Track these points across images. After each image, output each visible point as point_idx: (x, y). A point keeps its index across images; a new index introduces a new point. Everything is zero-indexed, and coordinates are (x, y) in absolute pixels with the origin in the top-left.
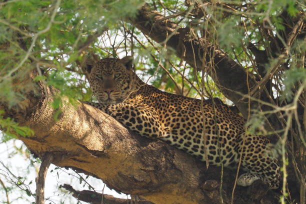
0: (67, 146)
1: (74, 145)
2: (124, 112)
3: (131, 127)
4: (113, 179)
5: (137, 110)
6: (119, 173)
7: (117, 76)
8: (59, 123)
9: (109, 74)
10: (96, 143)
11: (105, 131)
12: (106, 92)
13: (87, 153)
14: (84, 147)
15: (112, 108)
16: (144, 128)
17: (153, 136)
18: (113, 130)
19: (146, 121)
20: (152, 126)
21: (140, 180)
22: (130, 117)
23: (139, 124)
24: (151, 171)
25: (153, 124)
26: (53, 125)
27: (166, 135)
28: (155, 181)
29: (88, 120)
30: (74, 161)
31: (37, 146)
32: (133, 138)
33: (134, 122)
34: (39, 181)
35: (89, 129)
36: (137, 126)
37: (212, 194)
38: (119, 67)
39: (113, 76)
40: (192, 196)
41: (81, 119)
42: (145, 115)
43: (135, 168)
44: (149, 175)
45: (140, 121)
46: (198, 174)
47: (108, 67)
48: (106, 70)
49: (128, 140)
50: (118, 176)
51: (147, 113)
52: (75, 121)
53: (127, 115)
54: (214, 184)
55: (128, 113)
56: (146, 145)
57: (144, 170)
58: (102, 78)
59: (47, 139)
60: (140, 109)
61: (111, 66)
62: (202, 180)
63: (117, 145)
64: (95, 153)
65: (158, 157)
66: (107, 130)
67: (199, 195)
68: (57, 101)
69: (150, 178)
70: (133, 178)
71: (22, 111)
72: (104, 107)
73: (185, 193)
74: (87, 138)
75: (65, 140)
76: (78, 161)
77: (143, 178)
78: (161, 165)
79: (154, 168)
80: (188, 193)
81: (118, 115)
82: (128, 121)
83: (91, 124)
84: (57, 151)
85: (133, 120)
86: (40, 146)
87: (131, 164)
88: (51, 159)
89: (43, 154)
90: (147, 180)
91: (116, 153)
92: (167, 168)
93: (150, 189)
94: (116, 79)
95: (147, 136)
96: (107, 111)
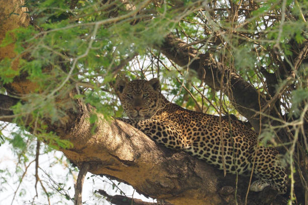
0: (101, 157)
1: (108, 156)
2: (151, 127)
3: (157, 140)
4: (142, 185)
5: (162, 126)
6: (147, 181)
7: (145, 95)
8: (94, 136)
9: (139, 93)
10: (127, 154)
11: (135, 144)
12: (135, 109)
13: (120, 162)
14: (116, 157)
15: (141, 123)
16: (169, 141)
17: (177, 147)
18: (142, 143)
19: (171, 135)
20: (176, 139)
21: (166, 186)
22: (157, 131)
23: (164, 138)
24: (175, 178)
25: (177, 137)
26: (90, 138)
27: (188, 147)
28: (178, 187)
29: (120, 133)
30: (108, 170)
31: (75, 157)
32: (159, 150)
33: (160, 136)
34: (77, 186)
35: (121, 142)
36: (163, 139)
37: (228, 199)
38: (147, 88)
39: (142, 96)
40: (211, 201)
41: (114, 133)
42: (170, 129)
43: (161, 176)
44: (173, 182)
45: (165, 135)
46: (216, 181)
47: (138, 87)
48: (136, 90)
49: (155, 151)
50: (146, 183)
51: (172, 127)
52: (108, 135)
53: (154, 129)
54: (230, 190)
55: (155, 128)
56: (171, 156)
57: (169, 178)
58: (132, 97)
59: (85, 150)
60: (165, 124)
61: (140, 87)
62: (219, 186)
63: (146, 156)
64: (126, 162)
65: (181, 166)
66: (137, 142)
67: (216, 199)
68: (93, 117)
69: (174, 184)
70: (159, 184)
71: (63, 126)
72: (134, 122)
73: (205, 197)
74: (119, 150)
75: (100, 151)
76: (112, 169)
77: (168, 184)
78: (184, 173)
79: (178, 176)
80: (207, 197)
81: (146, 129)
82: (155, 134)
83: (123, 137)
84: (93, 161)
85: (159, 134)
86: (78, 156)
87: (157, 172)
88: (88, 168)
89: (81, 164)
90: (171, 186)
91: (144, 162)
92: (188, 176)
93: (174, 194)
94: (145, 98)
95: (171, 148)
96: (136, 126)
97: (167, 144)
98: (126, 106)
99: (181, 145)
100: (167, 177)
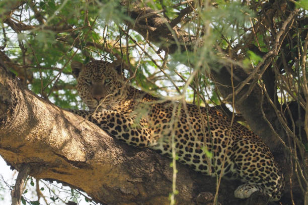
0: (44, 157)
1: (52, 155)
2: (109, 119)
3: (116, 136)
4: (98, 192)
5: (123, 118)
6: (104, 186)
7: (107, 81)
8: (34, 131)
9: (99, 79)
10: (76, 152)
11: (87, 140)
12: (95, 98)
13: (67, 163)
14: (64, 157)
15: (97, 115)
16: (131, 137)
17: (141, 145)
18: (96, 139)
19: (133, 130)
20: (140, 135)
21: (127, 193)
22: (116, 124)
23: (125, 133)
24: (140, 183)
25: (140, 132)
26: (28, 134)
27: (155, 143)
28: (144, 194)
29: (67, 127)
30: (54, 173)
31: (13, 157)
32: (119, 148)
33: (120, 131)
34: (15, 194)
35: (68, 138)
36: (123, 135)
38: (109, 71)
39: (104, 82)
41: (59, 128)
42: (132, 123)
43: (121, 180)
44: (137, 188)
45: (126, 129)
46: (191, 185)
48: (96, 74)
49: (113, 150)
50: (103, 188)
52: (52, 129)
53: (113, 123)
54: (208, 196)
55: (114, 121)
56: (133, 155)
57: (132, 182)
58: (91, 83)
59: (23, 149)
60: (126, 116)
61: (101, 70)
62: (196, 192)
63: (100, 155)
64: (76, 163)
65: (146, 167)
66: (89, 138)
68: (30, 107)
69: (138, 190)
70: (119, 190)
72: (88, 114)
74: (66, 148)
75: (42, 150)
76: (58, 172)
77: (131, 190)
78: (150, 177)
79: (142, 180)
81: (102, 122)
82: (113, 129)
83: (71, 132)
84: (33, 162)
85: (118, 128)
86: (16, 157)
87: (116, 175)
88: (28, 170)
89: (19, 166)
90: (134, 192)
91: (100, 163)
92: (156, 180)
93: (138, 203)
94: (107, 84)
95: (134, 146)
96: (90, 119)
97: (129, 141)
98: (84, 94)
99: (145, 142)
100: (128, 181)
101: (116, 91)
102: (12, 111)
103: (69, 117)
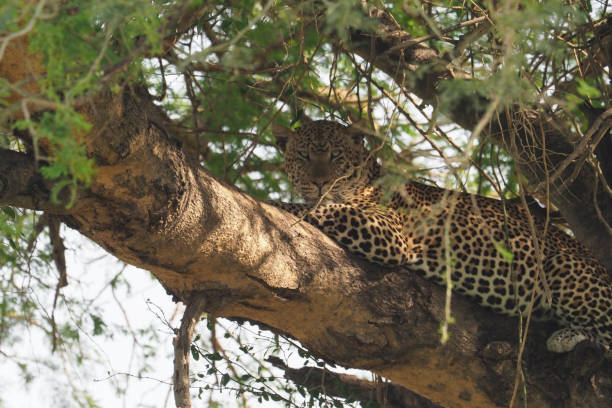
0: (229, 281)
1: (243, 278)
2: (338, 219)
3: (350, 246)
4: (319, 340)
5: (361, 216)
6: (329, 330)
7: (335, 154)
8: (212, 237)
10: (283, 273)
11: (301, 253)
12: (315, 183)
13: (268, 292)
14: (261, 281)
15: (317, 211)
16: (374, 248)
17: (391, 261)
18: (316, 251)
19: (378, 236)
20: (389, 245)
21: (368, 342)
22: (349, 227)
23: (364, 241)
24: (387, 325)
25: (390, 241)
26: (202, 242)
27: (415, 259)
28: (395, 343)
29: (268, 231)
30: (245, 308)
31: (177, 281)
32: (354, 266)
33: (356, 238)
34: (179, 343)
35: (270, 249)
36: (361, 245)
37: (501, 368)
38: (340, 139)
39: (329, 155)
40: (464, 371)
41: (254, 231)
42: (376, 224)
43: (357, 320)
44: (384, 333)
45: (366, 235)
46: (475, 330)
48: (316, 142)
49: (345, 270)
50: (327, 334)
51: (381, 220)
52: (243, 234)
53: (344, 224)
54: (503, 348)
55: (346, 221)
56: (379, 279)
57: (376, 324)
58: (308, 157)
59: (194, 267)
60: (366, 214)
62: (482, 341)
63: (324, 277)
64: (283, 292)
65: (400, 300)
66: (305, 249)
67: (476, 369)
68: (207, 196)
69: (387, 338)
70: (354, 338)
71: (140, 217)
72: (302, 210)
73: (452, 364)
74: (266, 266)
75: (226, 269)
76: (252, 306)
77: (374, 337)
78: (405, 315)
79: (394, 320)
80: (456, 365)
81: (326, 223)
82: (345, 234)
83: (275, 239)
84: (212, 290)
85: (354, 234)
86: (182, 281)
87: (350, 312)
88: (202, 303)
89: (188, 295)
90: (380, 341)
91: (322, 292)
92: (416, 321)
93: (386, 358)
94: (334, 160)
95: (379, 263)
96: (307, 218)
97: (371, 254)
98: (296, 175)
101: (350, 172)
102: (175, 204)
103: (270, 215)
